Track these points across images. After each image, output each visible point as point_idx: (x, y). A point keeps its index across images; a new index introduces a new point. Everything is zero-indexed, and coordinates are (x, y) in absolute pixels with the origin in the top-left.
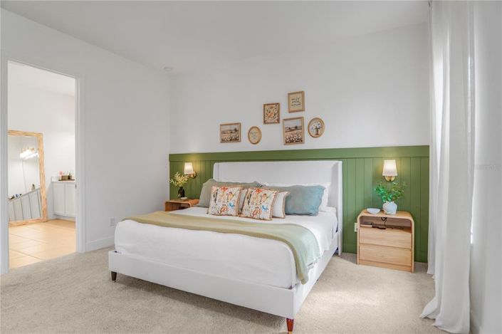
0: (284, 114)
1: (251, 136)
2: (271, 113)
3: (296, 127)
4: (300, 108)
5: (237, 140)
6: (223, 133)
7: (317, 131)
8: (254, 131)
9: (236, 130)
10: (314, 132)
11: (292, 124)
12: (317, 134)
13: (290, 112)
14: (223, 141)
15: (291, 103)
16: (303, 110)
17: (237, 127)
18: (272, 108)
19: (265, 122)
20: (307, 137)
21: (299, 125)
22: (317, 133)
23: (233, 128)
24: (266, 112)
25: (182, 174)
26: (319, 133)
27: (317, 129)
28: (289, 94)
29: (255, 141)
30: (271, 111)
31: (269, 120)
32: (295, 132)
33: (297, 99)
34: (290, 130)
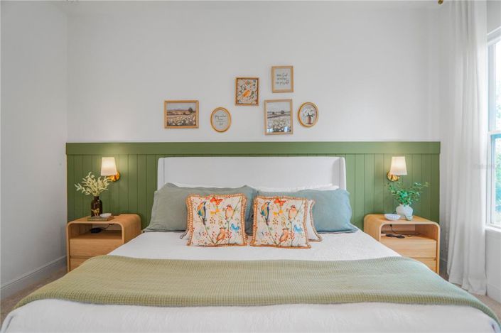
0: (265, 93)
1: (214, 120)
2: (246, 90)
3: (283, 113)
4: (288, 87)
5: (193, 125)
6: (170, 113)
7: (310, 119)
8: (220, 113)
9: (191, 111)
10: (305, 121)
11: (277, 108)
12: (310, 123)
13: (273, 92)
14: (169, 125)
15: (276, 80)
16: (292, 91)
17: (193, 106)
18: (249, 83)
19: (237, 102)
20: (296, 125)
21: (287, 109)
22: (310, 121)
23: (186, 107)
24: (240, 89)
25: (97, 175)
26: (312, 122)
27: (309, 116)
28: (273, 68)
29: (221, 128)
30: (248, 87)
31: (244, 100)
32: (282, 118)
33: (284, 76)
34: (274, 115)
